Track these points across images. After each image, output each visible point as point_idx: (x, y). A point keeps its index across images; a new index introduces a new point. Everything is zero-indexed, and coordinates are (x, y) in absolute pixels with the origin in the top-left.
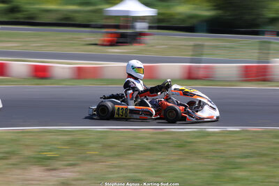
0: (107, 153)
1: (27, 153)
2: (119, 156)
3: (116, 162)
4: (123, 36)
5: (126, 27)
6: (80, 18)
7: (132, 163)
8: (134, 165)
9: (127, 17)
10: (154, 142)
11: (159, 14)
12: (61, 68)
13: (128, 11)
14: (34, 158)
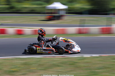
5: (55, 13)
6: (38, 10)
10: (60, 63)
11: (69, 8)
13: (55, 7)
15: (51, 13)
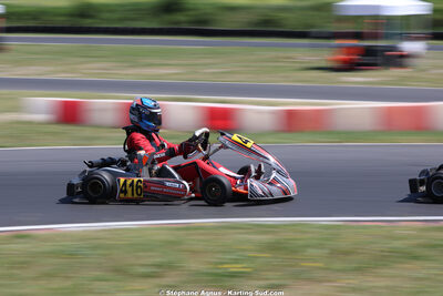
0: (338, 265)
1: (194, 265)
2: (359, 270)
3: (354, 280)
4: (369, 51)
5: (375, 36)
6: (292, 21)
7: (382, 284)
8: (387, 287)
9: (376, 17)
10: (419, 246)
12: (257, 112)
13: (378, 7)
14: (207, 274)
15: (358, 36)
